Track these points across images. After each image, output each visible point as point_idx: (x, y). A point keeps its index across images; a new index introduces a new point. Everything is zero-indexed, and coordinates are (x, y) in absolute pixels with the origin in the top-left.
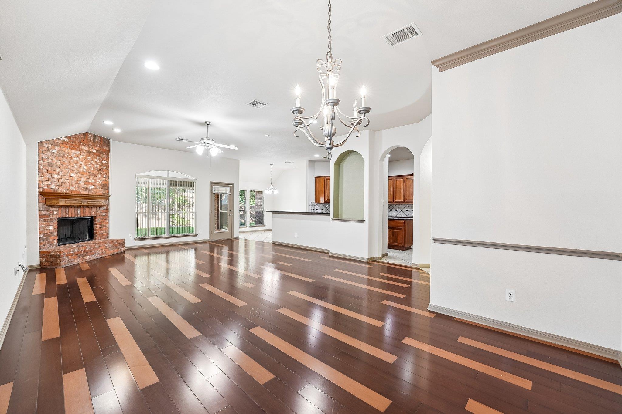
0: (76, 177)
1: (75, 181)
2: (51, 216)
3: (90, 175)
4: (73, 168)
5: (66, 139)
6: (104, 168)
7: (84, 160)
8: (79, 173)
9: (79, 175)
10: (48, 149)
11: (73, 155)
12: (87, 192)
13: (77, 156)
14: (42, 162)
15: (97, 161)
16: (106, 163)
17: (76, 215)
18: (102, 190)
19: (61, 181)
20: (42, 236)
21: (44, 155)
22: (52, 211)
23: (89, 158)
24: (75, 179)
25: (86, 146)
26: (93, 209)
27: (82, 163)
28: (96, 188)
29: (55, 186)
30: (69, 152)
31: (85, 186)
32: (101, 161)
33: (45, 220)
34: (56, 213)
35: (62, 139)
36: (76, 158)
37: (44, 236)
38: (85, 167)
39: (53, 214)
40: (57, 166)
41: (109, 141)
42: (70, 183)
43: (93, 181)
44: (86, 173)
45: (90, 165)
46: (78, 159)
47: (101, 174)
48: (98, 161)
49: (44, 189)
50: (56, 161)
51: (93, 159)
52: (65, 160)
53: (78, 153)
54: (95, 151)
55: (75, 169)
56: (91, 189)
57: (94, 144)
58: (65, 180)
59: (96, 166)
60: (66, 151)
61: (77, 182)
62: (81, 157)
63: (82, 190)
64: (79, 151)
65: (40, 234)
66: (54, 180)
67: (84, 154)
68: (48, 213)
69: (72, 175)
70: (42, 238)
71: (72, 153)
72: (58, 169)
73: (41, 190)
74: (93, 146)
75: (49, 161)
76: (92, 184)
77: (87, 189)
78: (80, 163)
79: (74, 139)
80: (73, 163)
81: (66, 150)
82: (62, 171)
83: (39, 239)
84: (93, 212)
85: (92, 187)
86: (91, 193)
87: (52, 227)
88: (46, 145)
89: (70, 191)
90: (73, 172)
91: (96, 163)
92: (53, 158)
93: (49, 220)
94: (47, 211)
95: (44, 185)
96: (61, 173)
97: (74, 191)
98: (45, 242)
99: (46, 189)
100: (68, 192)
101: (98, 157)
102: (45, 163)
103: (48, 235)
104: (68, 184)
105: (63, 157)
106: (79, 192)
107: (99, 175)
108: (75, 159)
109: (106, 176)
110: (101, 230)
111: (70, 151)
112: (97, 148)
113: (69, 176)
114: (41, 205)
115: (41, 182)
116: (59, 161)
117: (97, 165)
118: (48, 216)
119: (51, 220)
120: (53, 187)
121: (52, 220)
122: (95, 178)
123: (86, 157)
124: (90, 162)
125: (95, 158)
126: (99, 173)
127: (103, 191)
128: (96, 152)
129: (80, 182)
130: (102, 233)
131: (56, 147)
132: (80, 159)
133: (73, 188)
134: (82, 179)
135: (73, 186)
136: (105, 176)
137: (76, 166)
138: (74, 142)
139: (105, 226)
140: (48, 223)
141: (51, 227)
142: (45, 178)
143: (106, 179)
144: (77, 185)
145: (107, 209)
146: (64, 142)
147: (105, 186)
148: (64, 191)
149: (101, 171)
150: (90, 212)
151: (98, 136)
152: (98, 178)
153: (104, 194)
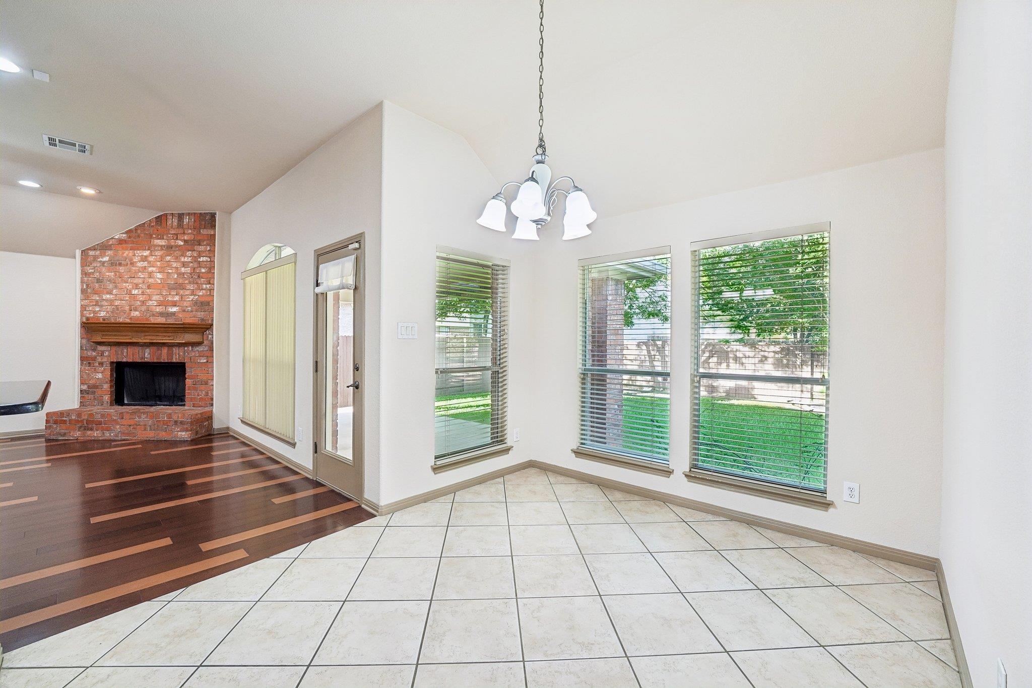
0: (143, 294)
1: (140, 301)
2: (99, 359)
3: (171, 288)
4: (136, 281)
5: (124, 235)
6: (203, 270)
7: (158, 263)
8: (149, 287)
9: (148, 291)
10: (95, 258)
11: (136, 259)
12: (163, 318)
13: (144, 259)
14: (86, 279)
15: (186, 259)
16: (207, 261)
17: (142, 358)
18: (199, 313)
19: (116, 304)
20: (85, 387)
21: (88, 268)
22: (101, 351)
23: (168, 258)
24: (141, 299)
25: (163, 239)
26: (175, 350)
27: (154, 269)
28: (184, 311)
29: (105, 313)
30: (130, 255)
31: (158, 309)
32: (195, 259)
33: (89, 363)
34: (107, 354)
35: (117, 237)
36: (142, 263)
37: (89, 387)
38: (159, 276)
39: (102, 355)
40: (109, 281)
41: (213, 216)
42: (130, 306)
43: (177, 298)
44: (163, 284)
45: (170, 271)
46: (145, 264)
47: (197, 283)
48: (190, 259)
49: (88, 319)
50: (107, 274)
51: (177, 258)
52: (122, 269)
53: (146, 253)
54: (182, 243)
55: (140, 281)
56: (174, 314)
57: (181, 231)
58: (124, 302)
59: (183, 270)
60: (125, 255)
61: (143, 302)
62: (151, 259)
63: (153, 315)
64: (149, 249)
65: (82, 383)
66: (105, 303)
67: (159, 253)
68: (94, 354)
69: (135, 292)
70: (85, 390)
71: (134, 255)
72: (111, 286)
73: (84, 320)
74: (177, 235)
75: (97, 275)
76: (174, 304)
77: (161, 314)
78: (150, 269)
79: (139, 231)
80: (136, 273)
81: (123, 253)
82: (116, 287)
83: (81, 391)
84: (177, 356)
85: (174, 309)
86: (171, 321)
87: (103, 376)
88: (91, 253)
89: (131, 318)
90: (136, 286)
91: (184, 265)
92: (104, 270)
93: (97, 364)
94: (94, 350)
95: (88, 312)
96: (115, 291)
97: (137, 318)
98: (91, 396)
99: (93, 318)
100: (128, 321)
101: (189, 253)
102: (90, 279)
103: (95, 386)
104: (127, 308)
105: (120, 264)
106: (147, 319)
107: (191, 287)
108: (140, 264)
109: (208, 286)
110: (195, 389)
111: (131, 253)
112: (186, 238)
113: (129, 293)
114: (84, 341)
115: (83, 308)
116: (113, 273)
117: (185, 268)
118: (94, 359)
119: (99, 364)
120: (103, 314)
121: (101, 364)
122: (181, 292)
123: (162, 258)
124: (169, 266)
125: (182, 255)
126: (190, 283)
127: (200, 315)
128: (184, 245)
129: (150, 303)
130: (198, 396)
131: (109, 252)
132: (149, 262)
133: (136, 314)
134: (154, 298)
135: (136, 310)
136: (204, 286)
137: (142, 276)
138: (139, 236)
139: (207, 383)
140: (95, 369)
141: (100, 376)
142: (90, 302)
143: (207, 293)
144: (143, 308)
145: (211, 349)
146: (121, 242)
147: (206, 305)
148: (121, 320)
149: (195, 277)
150: (170, 355)
151: (189, 214)
152: (188, 292)
153: (202, 320)
